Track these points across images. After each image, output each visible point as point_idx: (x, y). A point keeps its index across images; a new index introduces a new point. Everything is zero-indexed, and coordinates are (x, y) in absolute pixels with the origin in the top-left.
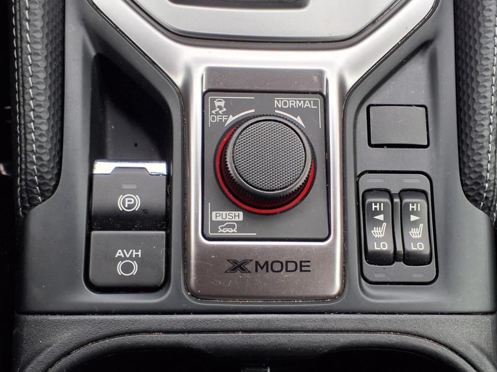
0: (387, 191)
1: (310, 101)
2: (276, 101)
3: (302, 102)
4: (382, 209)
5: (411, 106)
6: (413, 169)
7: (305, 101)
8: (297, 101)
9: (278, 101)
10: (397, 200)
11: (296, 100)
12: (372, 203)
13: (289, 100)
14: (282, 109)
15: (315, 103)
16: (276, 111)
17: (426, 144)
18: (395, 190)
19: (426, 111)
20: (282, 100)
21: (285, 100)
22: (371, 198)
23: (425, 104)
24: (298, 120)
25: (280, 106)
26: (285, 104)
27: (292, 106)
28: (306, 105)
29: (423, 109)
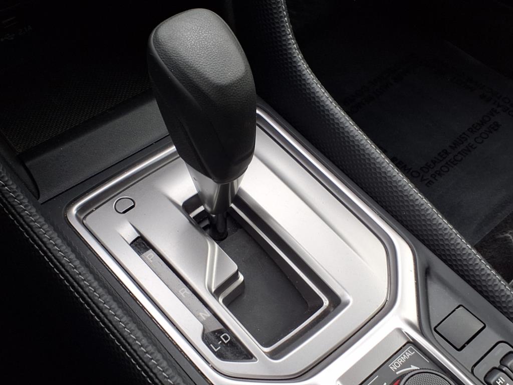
0: (494, 368)
1: (407, 352)
2: (391, 367)
3: (404, 355)
4: (504, 381)
5: (454, 311)
6: (493, 345)
7: (405, 354)
8: (402, 358)
9: (392, 366)
10: (504, 369)
11: (400, 358)
12: (495, 381)
13: (397, 361)
14: (399, 369)
15: (412, 350)
16: (397, 373)
17: (483, 325)
18: (497, 365)
19: (464, 307)
20: (393, 364)
21: (394, 362)
22: (492, 379)
23: (459, 304)
24: (413, 367)
25: (396, 368)
26: (397, 365)
27: (402, 362)
28: (408, 356)
29: (461, 308)
